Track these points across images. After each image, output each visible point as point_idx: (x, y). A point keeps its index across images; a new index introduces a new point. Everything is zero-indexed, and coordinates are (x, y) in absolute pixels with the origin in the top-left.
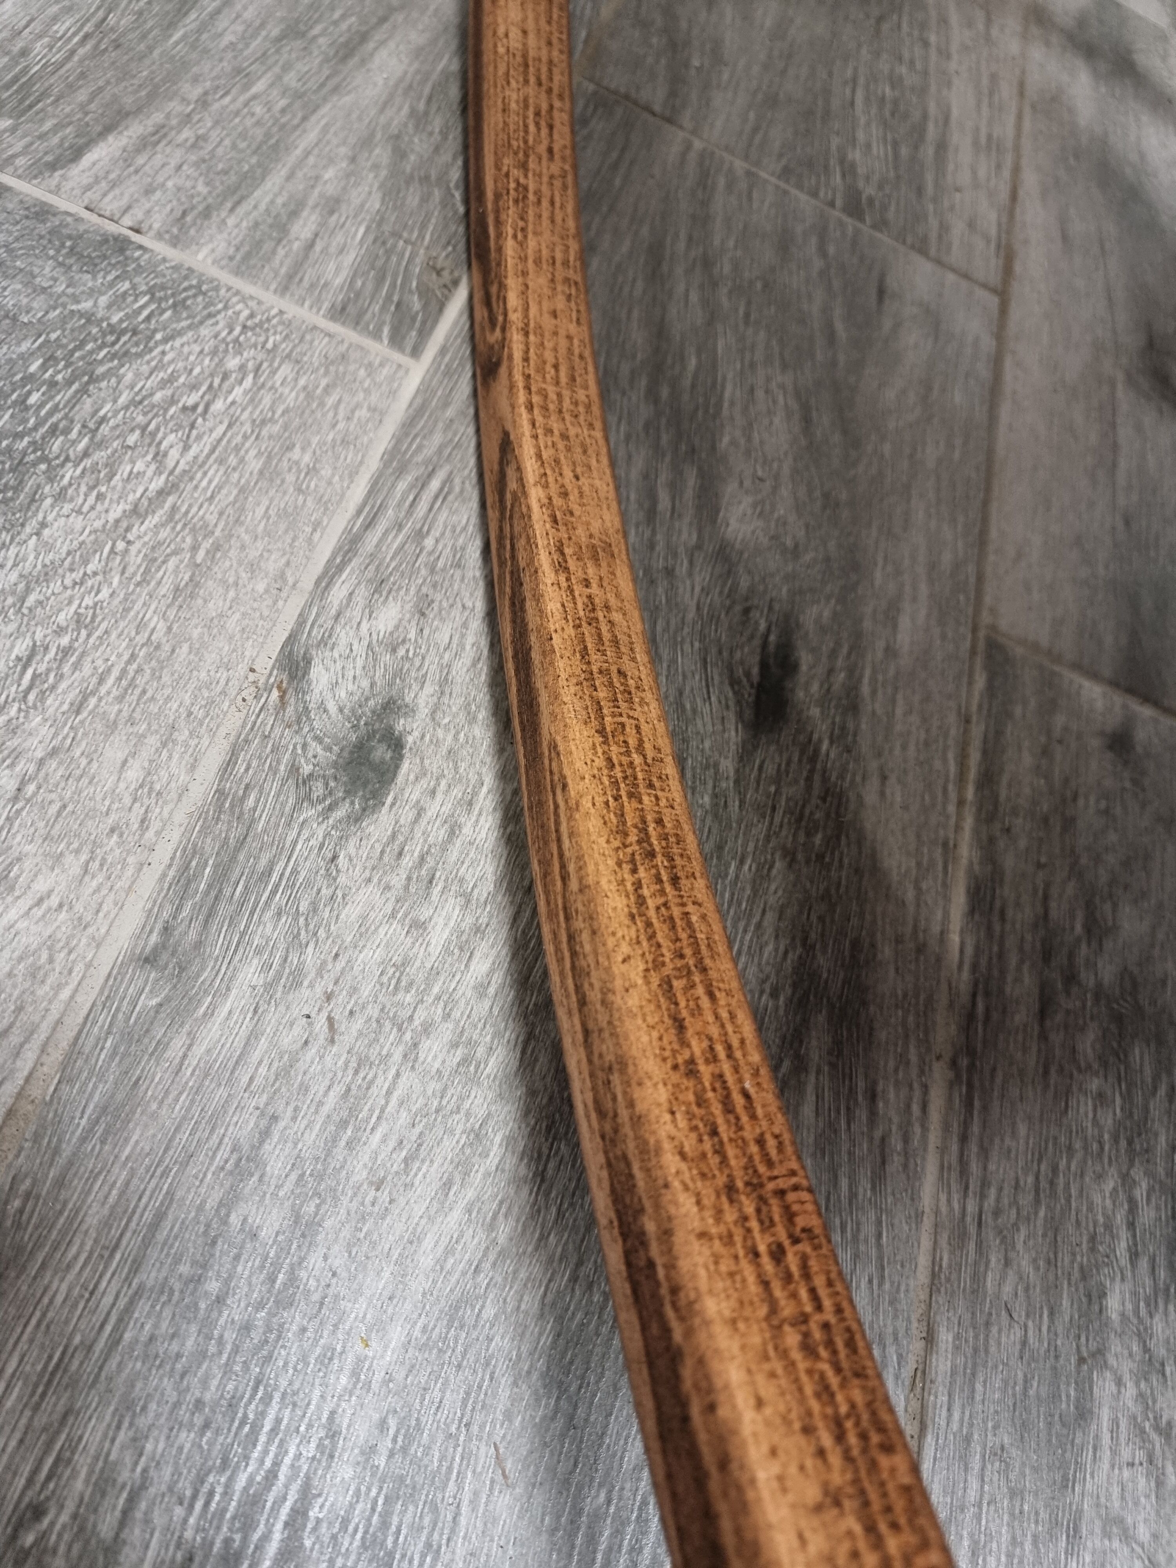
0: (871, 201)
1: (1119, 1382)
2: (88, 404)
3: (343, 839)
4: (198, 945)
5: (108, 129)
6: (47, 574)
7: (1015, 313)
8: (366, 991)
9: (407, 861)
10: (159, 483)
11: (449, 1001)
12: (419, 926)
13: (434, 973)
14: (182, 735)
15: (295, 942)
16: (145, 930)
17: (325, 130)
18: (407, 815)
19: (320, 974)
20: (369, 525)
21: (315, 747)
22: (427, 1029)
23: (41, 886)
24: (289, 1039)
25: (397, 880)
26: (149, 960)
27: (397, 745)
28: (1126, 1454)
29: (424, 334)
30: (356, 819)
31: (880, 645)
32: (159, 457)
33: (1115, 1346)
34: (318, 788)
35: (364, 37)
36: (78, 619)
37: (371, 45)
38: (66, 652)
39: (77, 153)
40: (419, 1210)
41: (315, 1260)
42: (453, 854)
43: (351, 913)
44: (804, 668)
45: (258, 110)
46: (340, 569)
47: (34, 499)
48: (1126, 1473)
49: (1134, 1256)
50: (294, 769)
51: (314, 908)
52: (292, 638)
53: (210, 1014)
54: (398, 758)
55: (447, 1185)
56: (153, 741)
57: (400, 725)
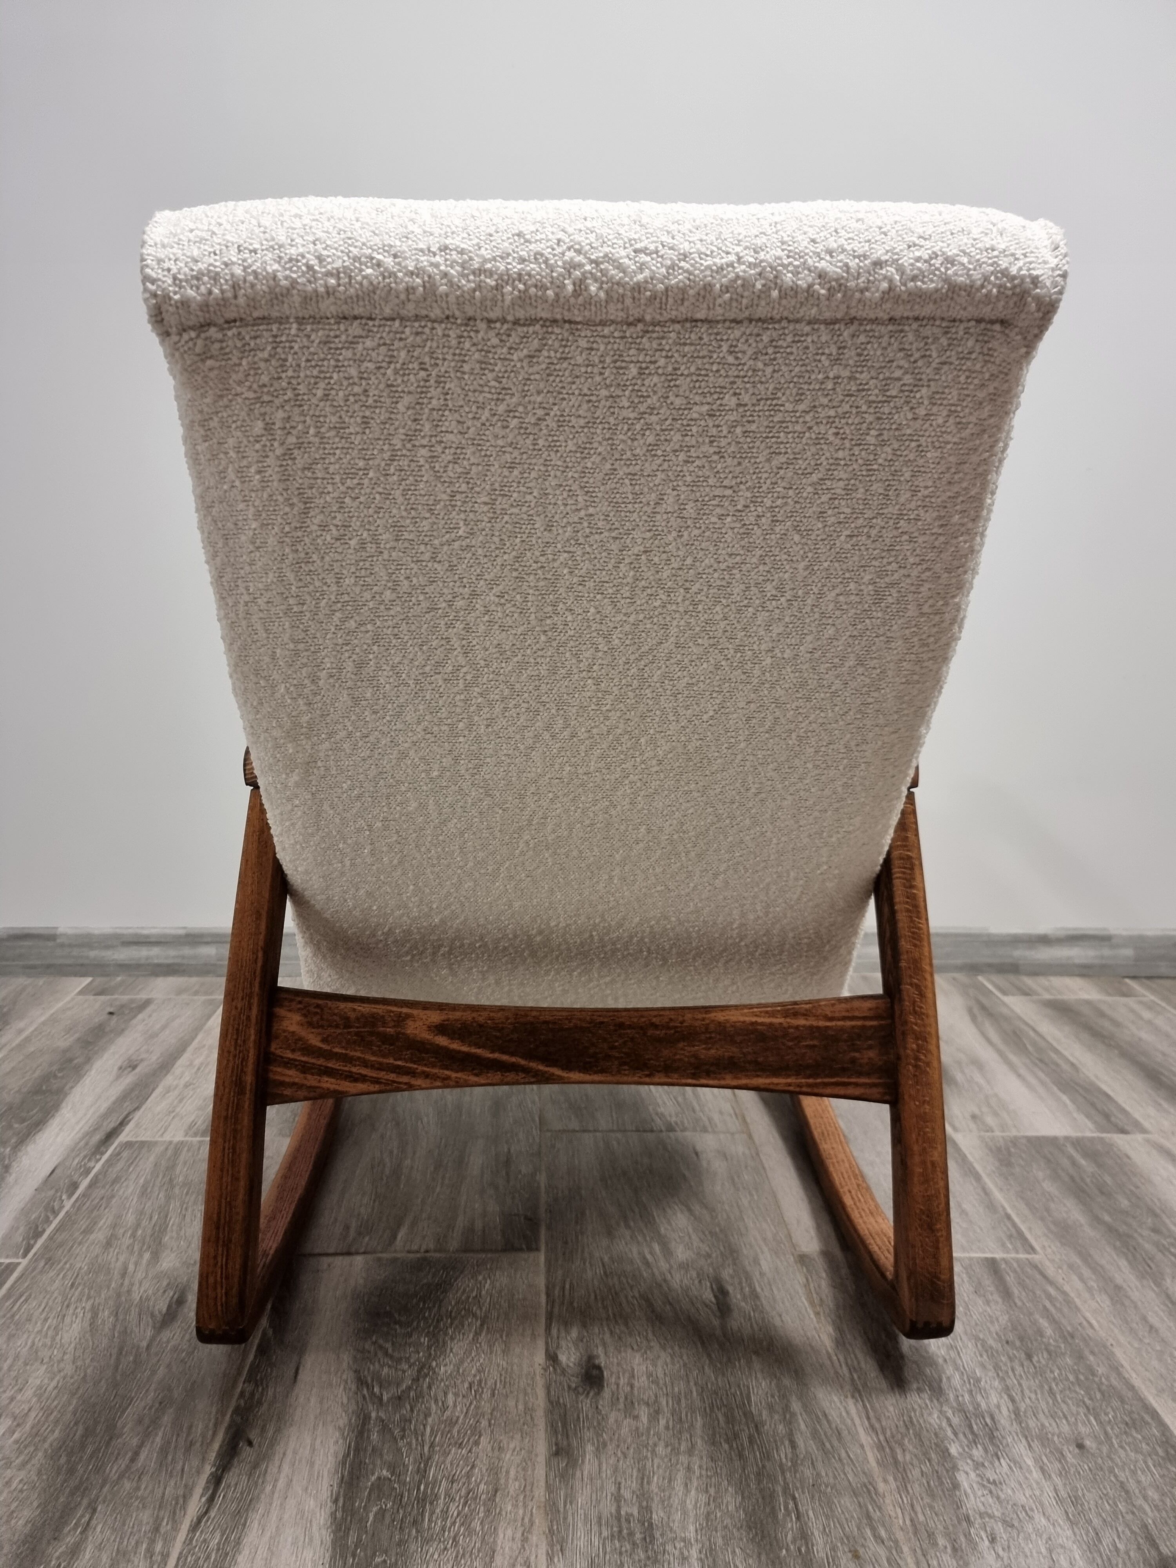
1: (967, 1473)
2: (443, 1310)
3: (597, 1403)
4: (569, 1445)
5: (399, 1227)
6: (462, 1361)
8: (629, 1440)
9: (622, 1400)
10: (479, 1322)
11: (658, 1434)
12: (636, 1418)
13: (648, 1429)
14: (529, 1390)
15: (599, 1435)
16: (550, 1446)
18: (614, 1387)
19: (611, 1440)
20: (553, 1307)
21: (573, 1379)
22: (655, 1445)
23: (512, 1446)
24: (612, 1461)
25: (621, 1406)
26: (557, 1454)
27: (599, 1368)
28: (980, 1493)
29: (537, 1240)
30: (598, 1393)
31: (757, 1273)
32: (474, 1315)
33: (961, 1464)
34: (581, 1390)
36: (479, 1371)
38: (480, 1381)
39: (394, 1237)
40: (680, 1494)
41: (654, 1516)
42: (636, 1392)
43: (611, 1420)
44: (731, 1291)
46: (551, 1324)
47: (444, 1343)
48: (982, 1499)
49: (955, 1434)
50: (569, 1387)
51: (599, 1424)
52: (547, 1350)
53: (583, 1462)
54: (602, 1372)
55: (686, 1485)
56: (521, 1396)
57: (597, 1362)
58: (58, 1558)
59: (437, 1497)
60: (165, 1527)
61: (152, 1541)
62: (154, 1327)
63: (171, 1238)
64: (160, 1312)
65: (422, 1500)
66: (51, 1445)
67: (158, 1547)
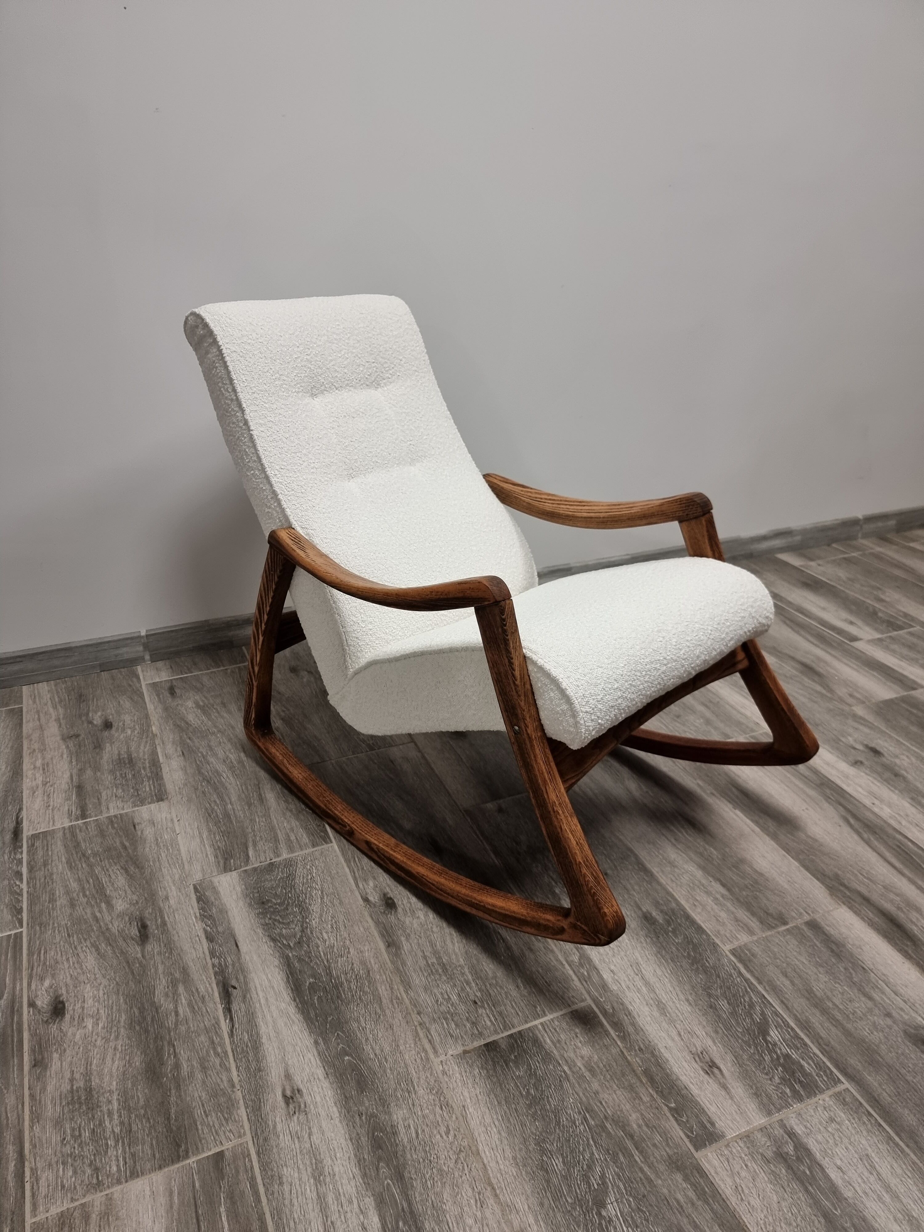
0: (373, 744)
2: (297, 890)
3: (397, 915)
4: (393, 940)
5: (247, 849)
6: (321, 915)
7: (419, 744)
8: (419, 929)
9: (408, 911)
10: (320, 892)
11: (431, 923)
12: (418, 918)
13: (426, 921)
14: (362, 920)
15: (405, 931)
16: (385, 944)
17: (276, 818)
18: (402, 906)
19: (411, 932)
20: (354, 873)
21: (381, 908)
22: (432, 928)
23: (366, 949)
24: (416, 941)
25: (409, 914)
26: (389, 946)
27: (391, 898)
29: (329, 838)
30: (396, 911)
31: (447, 826)
32: (316, 889)
33: (561, 896)
34: (387, 912)
35: (260, 795)
36: (332, 917)
37: (263, 795)
38: (336, 922)
39: (248, 855)
40: (452, 946)
41: (444, 960)
42: (413, 906)
43: (407, 922)
44: (438, 840)
45: (262, 824)
46: (358, 883)
47: (308, 908)
49: (556, 883)
50: (381, 912)
51: (402, 926)
52: (362, 897)
53: (403, 946)
54: (393, 900)
55: (452, 942)
56: (359, 923)
57: (389, 896)
58: (171, 1071)
59: (342, 983)
60: (216, 1040)
61: (215, 1049)
62: (138, 944)
63: (111, 891)
64: (136, 936)
65: (336, 987)
66: (125, 1023)
67: (219, 1050)
